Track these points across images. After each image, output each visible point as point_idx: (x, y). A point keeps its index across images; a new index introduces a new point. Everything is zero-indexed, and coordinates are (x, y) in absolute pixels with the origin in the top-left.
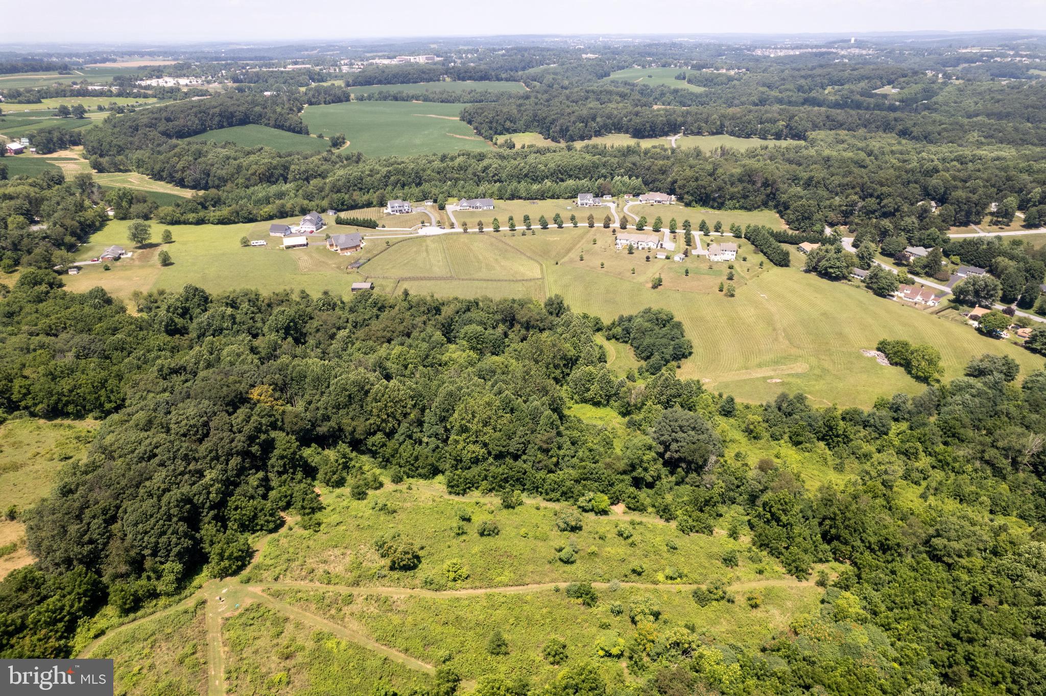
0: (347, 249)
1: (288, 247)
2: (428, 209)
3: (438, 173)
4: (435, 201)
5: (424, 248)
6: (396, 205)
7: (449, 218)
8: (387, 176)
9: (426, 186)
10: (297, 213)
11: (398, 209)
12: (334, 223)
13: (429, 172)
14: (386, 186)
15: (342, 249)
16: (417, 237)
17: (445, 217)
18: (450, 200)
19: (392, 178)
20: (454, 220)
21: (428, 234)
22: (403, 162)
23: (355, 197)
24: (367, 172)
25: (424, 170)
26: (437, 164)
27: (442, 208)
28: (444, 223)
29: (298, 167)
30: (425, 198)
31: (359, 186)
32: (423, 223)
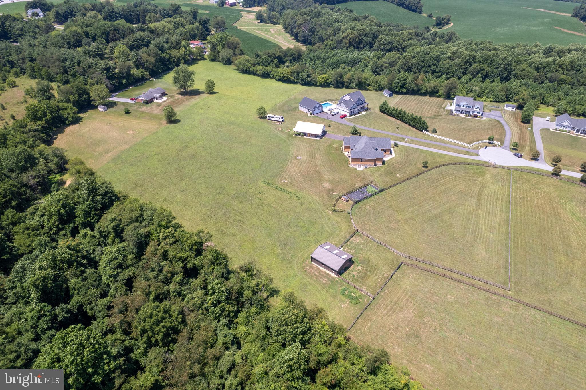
0: (361, 160)
1: (298, 134)
2: (507, 117)
3: (537, 69)
4: (520, 107)
5: (477, 189)
6: (465, 103)
7: (533, 141)
8: (469, 62)
9: (514, 84)
10: (354, 85)
11: (465, 109)
12: (377, 110)
13: (524, 66)
14: (464, 73)
15: (353, 160)
16: (474, 164)
17: (528, 136)
18: (543, 109)
19: (474, 66)
20: (540, 146)
21: (493, 161)
22: (496, 49)
23: (419, 82)
24: (449, 54)
25: (519, 63)
26: (538, 58)
27: (527, 120)
28: (523, 147)
29: (385, 37)
30: (507, 98)
31: (433, 67)
32: (491, 139)
